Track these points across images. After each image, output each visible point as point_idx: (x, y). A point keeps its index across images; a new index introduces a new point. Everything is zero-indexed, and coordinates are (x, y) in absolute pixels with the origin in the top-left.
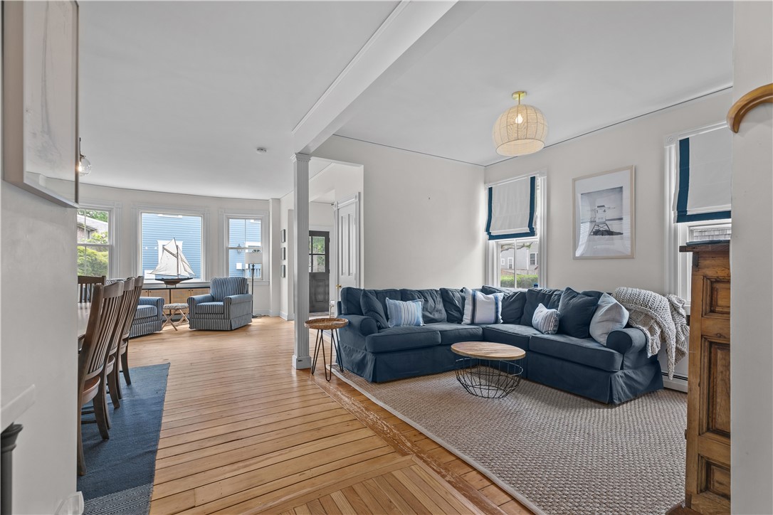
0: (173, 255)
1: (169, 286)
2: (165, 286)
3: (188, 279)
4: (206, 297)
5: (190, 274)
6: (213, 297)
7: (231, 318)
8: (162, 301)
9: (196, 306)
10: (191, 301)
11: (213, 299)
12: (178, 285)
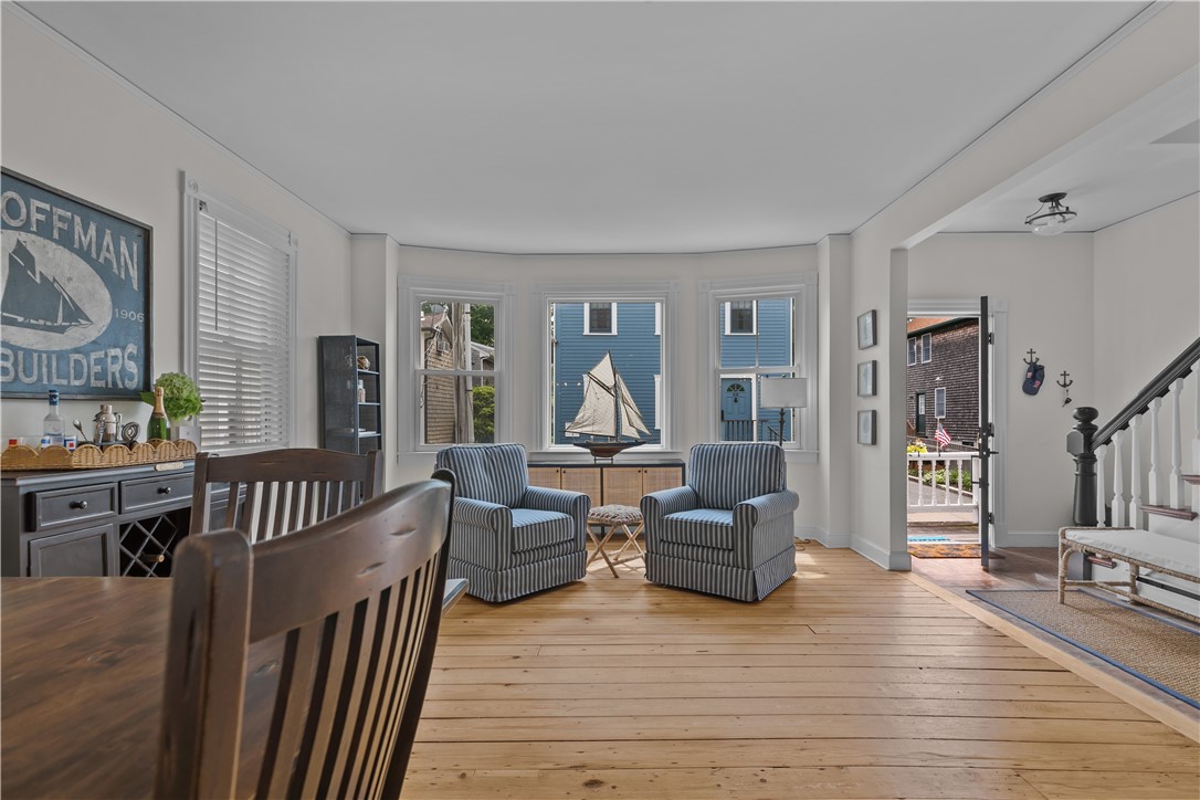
0: (607, 389)
1: (601, 461)
2: (590, 459)
3: (637, 443)
4: (682, 496)
5: (639, 432)
6: (697, 495)
7: (755, 562)
8: (583, 503)
9: (661, 521)
10: (648, 504)
11: (696, 501)
12: (618, 458)
